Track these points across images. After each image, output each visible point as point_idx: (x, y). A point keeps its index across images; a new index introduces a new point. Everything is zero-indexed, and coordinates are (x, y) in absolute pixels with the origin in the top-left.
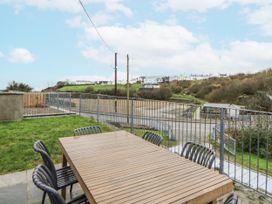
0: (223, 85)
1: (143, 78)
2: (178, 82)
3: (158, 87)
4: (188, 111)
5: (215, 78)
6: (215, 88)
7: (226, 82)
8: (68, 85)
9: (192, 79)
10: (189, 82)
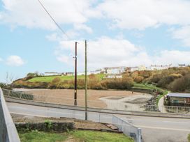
0: (184, 74)
1: (106, 69)
2: (139, 72)
3: (121, 77)
4: (151, 100)
5: (174, 68)
6: (176, 77)
7: (186, 72)
8: (37, 76)
9: (152, 69)
10: (149, 72)
